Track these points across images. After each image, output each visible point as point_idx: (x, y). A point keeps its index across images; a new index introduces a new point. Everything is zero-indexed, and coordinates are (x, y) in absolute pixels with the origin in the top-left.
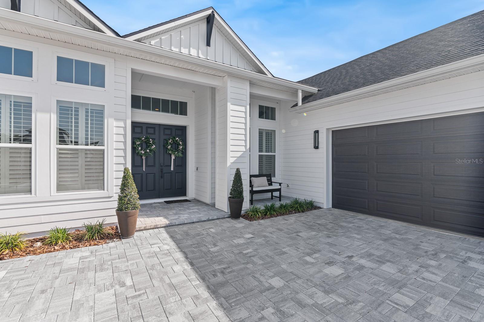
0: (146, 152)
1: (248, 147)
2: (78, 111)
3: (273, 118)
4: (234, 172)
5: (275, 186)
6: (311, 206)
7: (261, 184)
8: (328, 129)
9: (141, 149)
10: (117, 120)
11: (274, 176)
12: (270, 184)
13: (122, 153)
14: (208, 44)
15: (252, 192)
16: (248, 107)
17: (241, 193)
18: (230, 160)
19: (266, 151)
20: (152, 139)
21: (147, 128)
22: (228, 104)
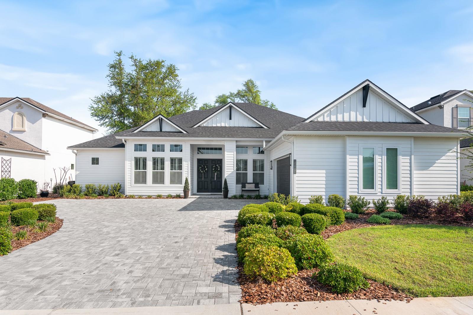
0: (203, 172)
1: (235, 169)
2: (175, 160)
7: (250, 187)
8: (276, 159)
9: (202, 171)
10: (186, 162)
13: (187, 173)
14: (230, 119)
15: (243, 190)
16: (235, 152)
18: (226, 175)
20: (206, 166)
21: (205, 161)
22: (225, 152)
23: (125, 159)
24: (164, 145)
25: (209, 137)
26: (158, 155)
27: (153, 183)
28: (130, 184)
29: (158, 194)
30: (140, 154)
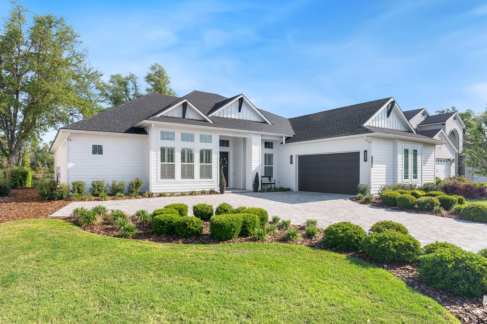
1: (260, 163)
3: (272, 148)
4: (255, 173)
5: (272, 182)
6: (289, 190)
7: (266, 180)
8: (296, 155)
10: (215, 154)
11: (272, 177)
12: (270, 181)
13: (216, 166)
14: (240, 111)
15: (262, 184)
16: (261, 146)
17: (258, 182)
18: (253, 169)
19: (268, 165)
22: (253, 146)
23: (150, 149)
24: (193, 134)
25: (238, 129)
26: (187, 145)
27: (182, 178)
28: (156, 180)
29: (191, 190)
30: (168, 144)
